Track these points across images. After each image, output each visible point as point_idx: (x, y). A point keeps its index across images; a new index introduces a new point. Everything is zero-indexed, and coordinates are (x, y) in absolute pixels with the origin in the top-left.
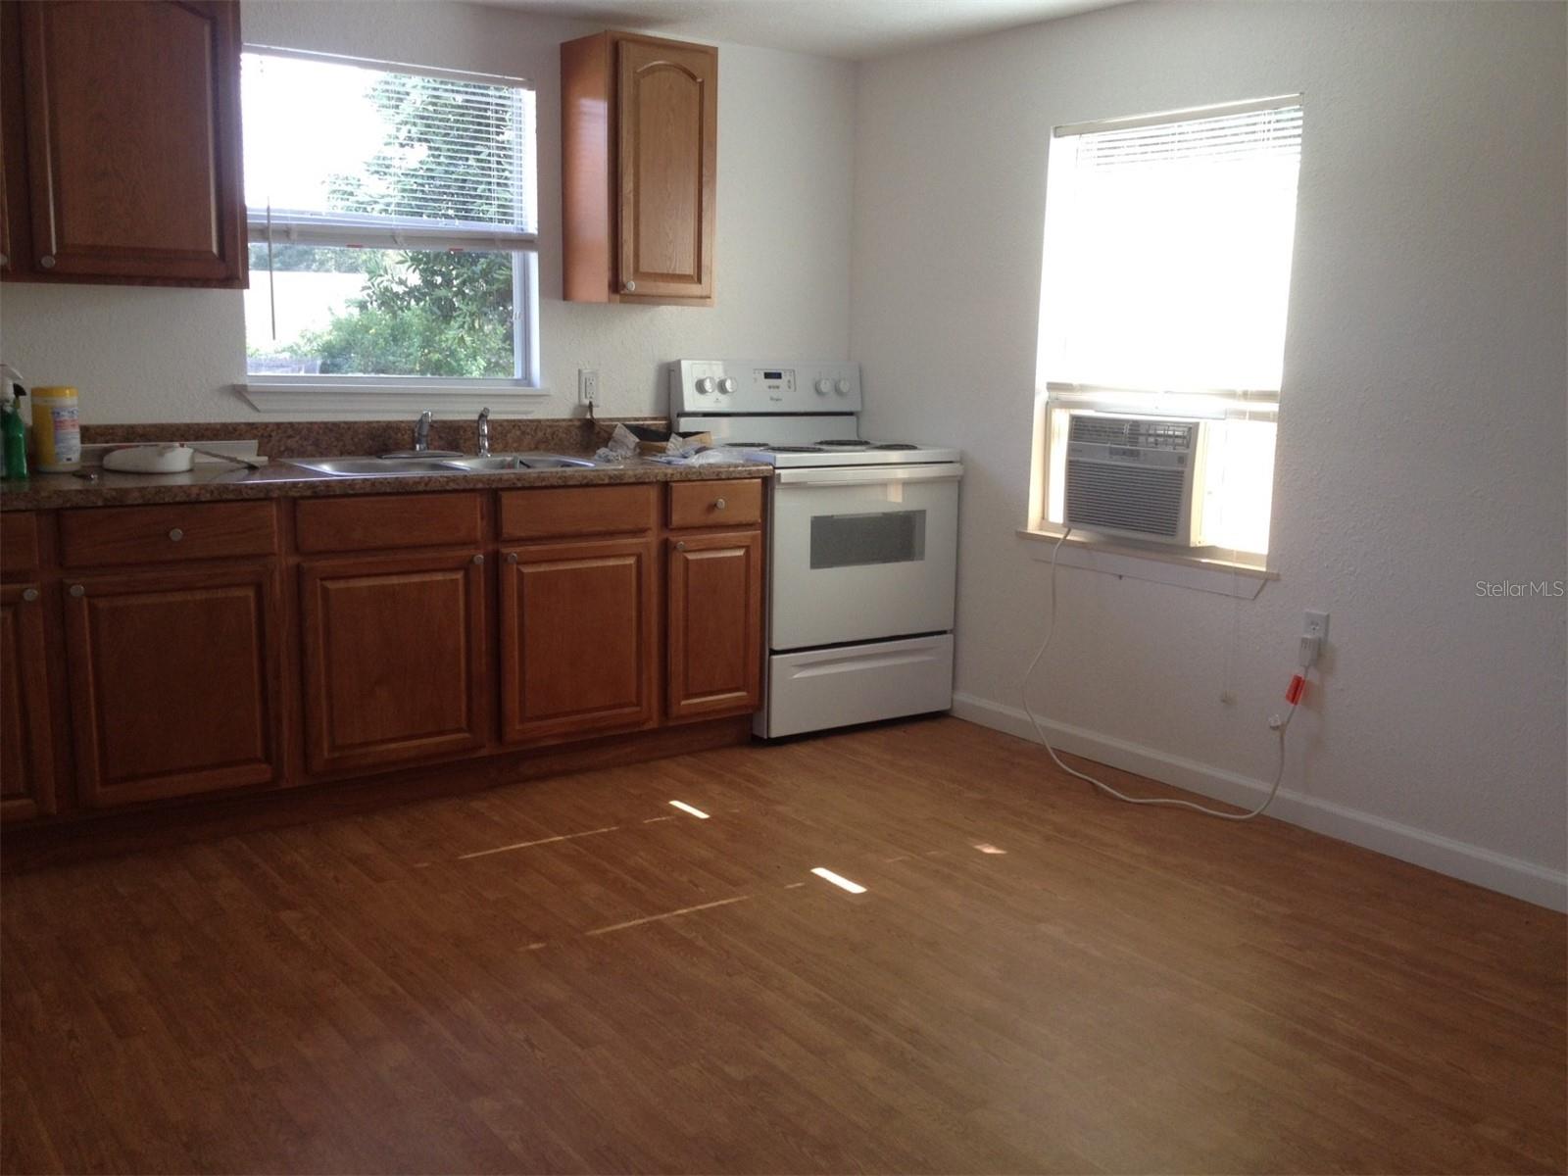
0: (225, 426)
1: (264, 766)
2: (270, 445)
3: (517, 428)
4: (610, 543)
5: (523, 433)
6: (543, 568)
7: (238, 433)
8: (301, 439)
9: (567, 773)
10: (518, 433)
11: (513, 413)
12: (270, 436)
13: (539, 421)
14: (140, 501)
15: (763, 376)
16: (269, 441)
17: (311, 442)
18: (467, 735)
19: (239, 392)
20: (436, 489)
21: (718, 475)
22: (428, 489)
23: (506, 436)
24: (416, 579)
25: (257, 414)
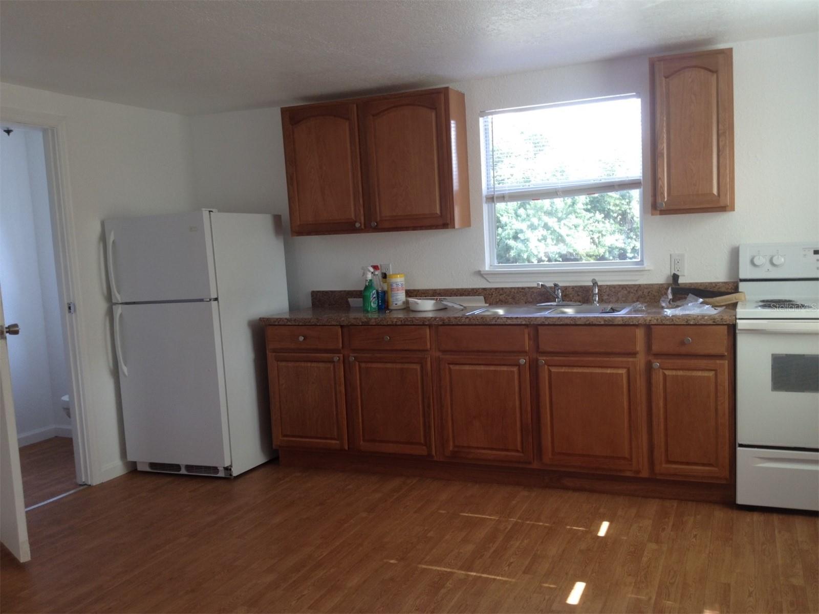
0: (473, 289)
1: (424, 447)
2: (492, 298)
3: (625, 289)
4: (608, 359)
5: (629, 292)
6: (563, 370)
7: (478, 293)
8: (506, 295)
9: (592, 491)
10: (626, 292)
11: (622, 281)
12: (492, 294)
13: (640, 285)
14: (374, 324)
15: (813, 252)
16: (492, 297)
17: (510, 297)
18: (521, 454)
19: (479, 274)
20: (501, 323)
21: (687, 322)
22: (497, 323)
23: (618, 294)
24: (492, 368)
25: (489, 284)
